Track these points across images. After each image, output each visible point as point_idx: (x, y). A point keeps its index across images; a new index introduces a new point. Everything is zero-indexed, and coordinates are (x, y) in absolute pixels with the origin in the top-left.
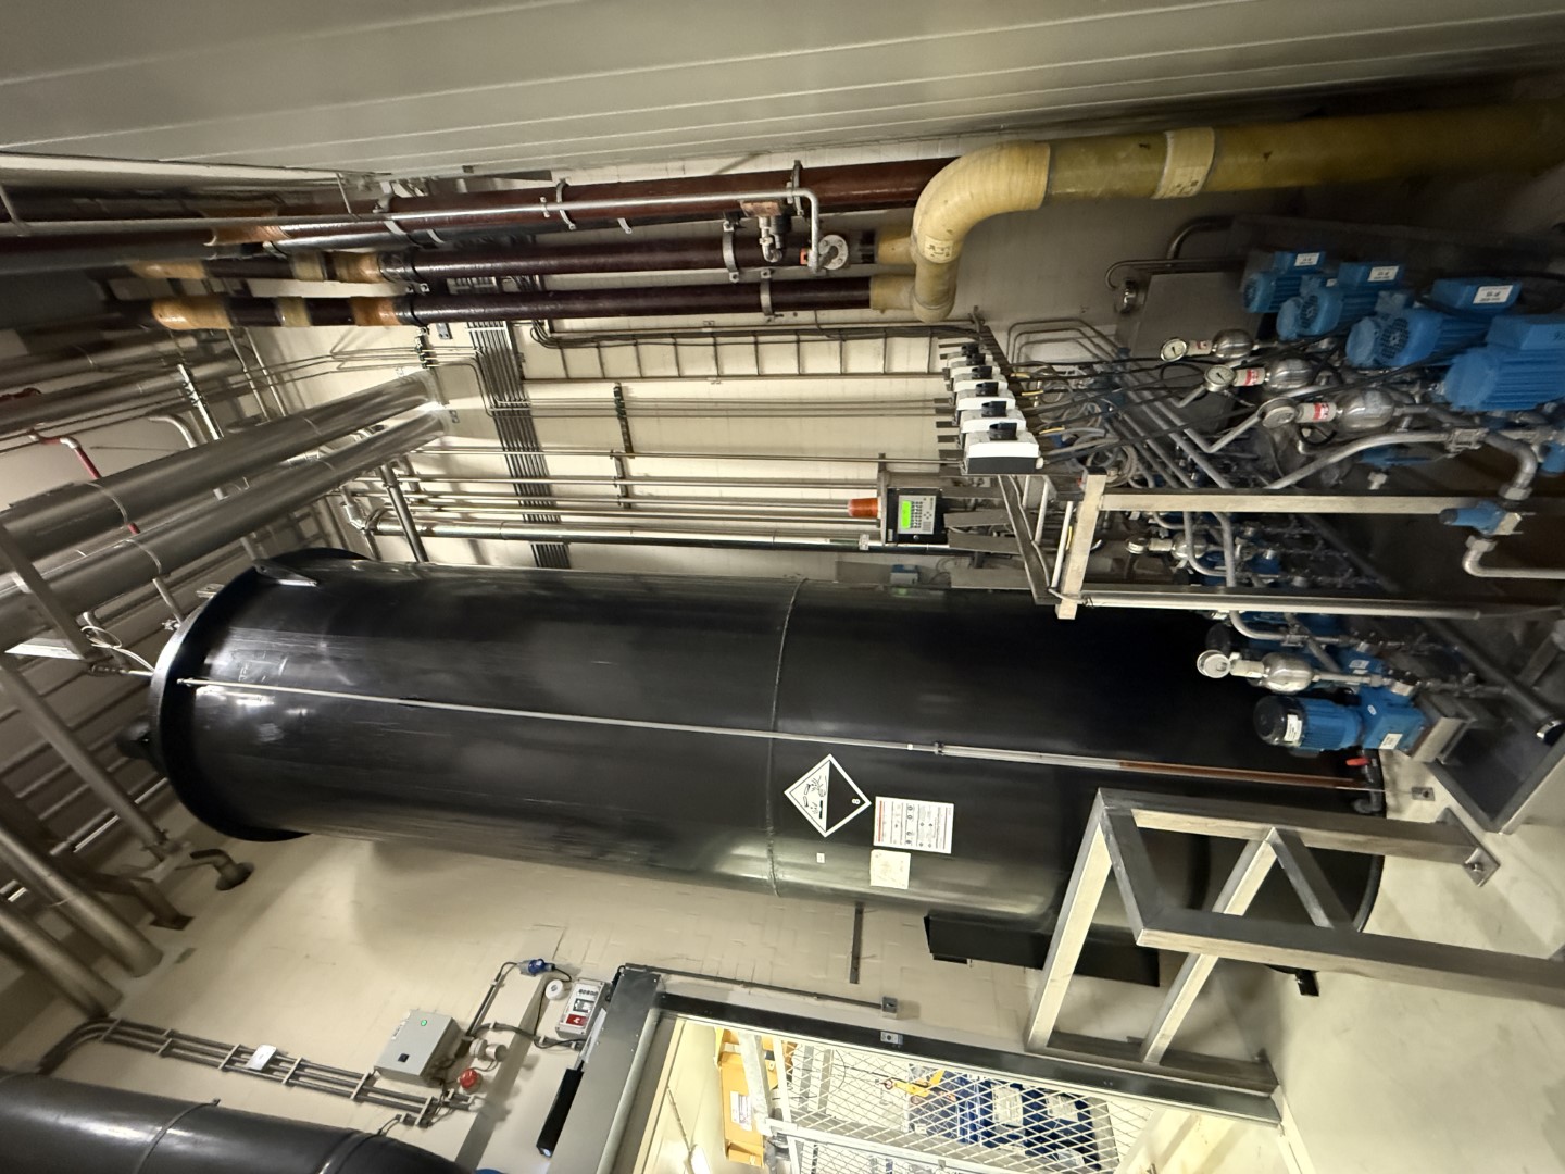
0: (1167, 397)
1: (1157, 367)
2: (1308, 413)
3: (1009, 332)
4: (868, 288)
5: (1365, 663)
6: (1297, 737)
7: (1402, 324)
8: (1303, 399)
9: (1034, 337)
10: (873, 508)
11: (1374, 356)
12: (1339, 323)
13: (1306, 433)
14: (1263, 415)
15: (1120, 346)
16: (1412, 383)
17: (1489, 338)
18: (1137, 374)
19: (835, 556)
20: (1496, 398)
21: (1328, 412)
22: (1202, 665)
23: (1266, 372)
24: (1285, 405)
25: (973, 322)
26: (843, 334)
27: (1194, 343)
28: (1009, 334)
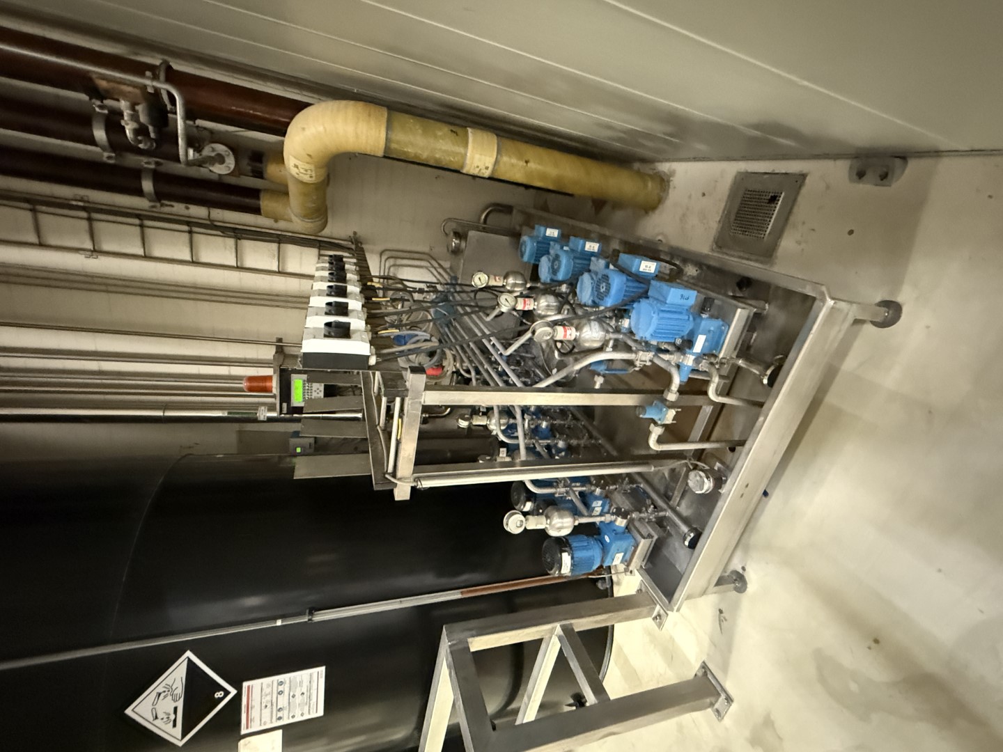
0: (479, 311)
1: (472, 291)
2: (560, 333)
3: (381, 254)
4: (258, 198)
5: (600, 503)
6: (569, 570)
7: (606, 278)
8: (555, 324)
9: (400, 262)
10: (268, 384)
11: (592, 298)
12: (572, 274)
13: (559, 345)
14: (534, 333)
15: (453, 275)
16: (611, 318)
17: (650, 294)
18: (461, 294)
19: (236, 426)
20: (659, 333)
21: (572, 334)
22: (507, 524)
23: (535, 301)
24: (545, 326)
25: (353, 243)
26: (238, 234)
27: (492, 277)
28: (381, 257)
